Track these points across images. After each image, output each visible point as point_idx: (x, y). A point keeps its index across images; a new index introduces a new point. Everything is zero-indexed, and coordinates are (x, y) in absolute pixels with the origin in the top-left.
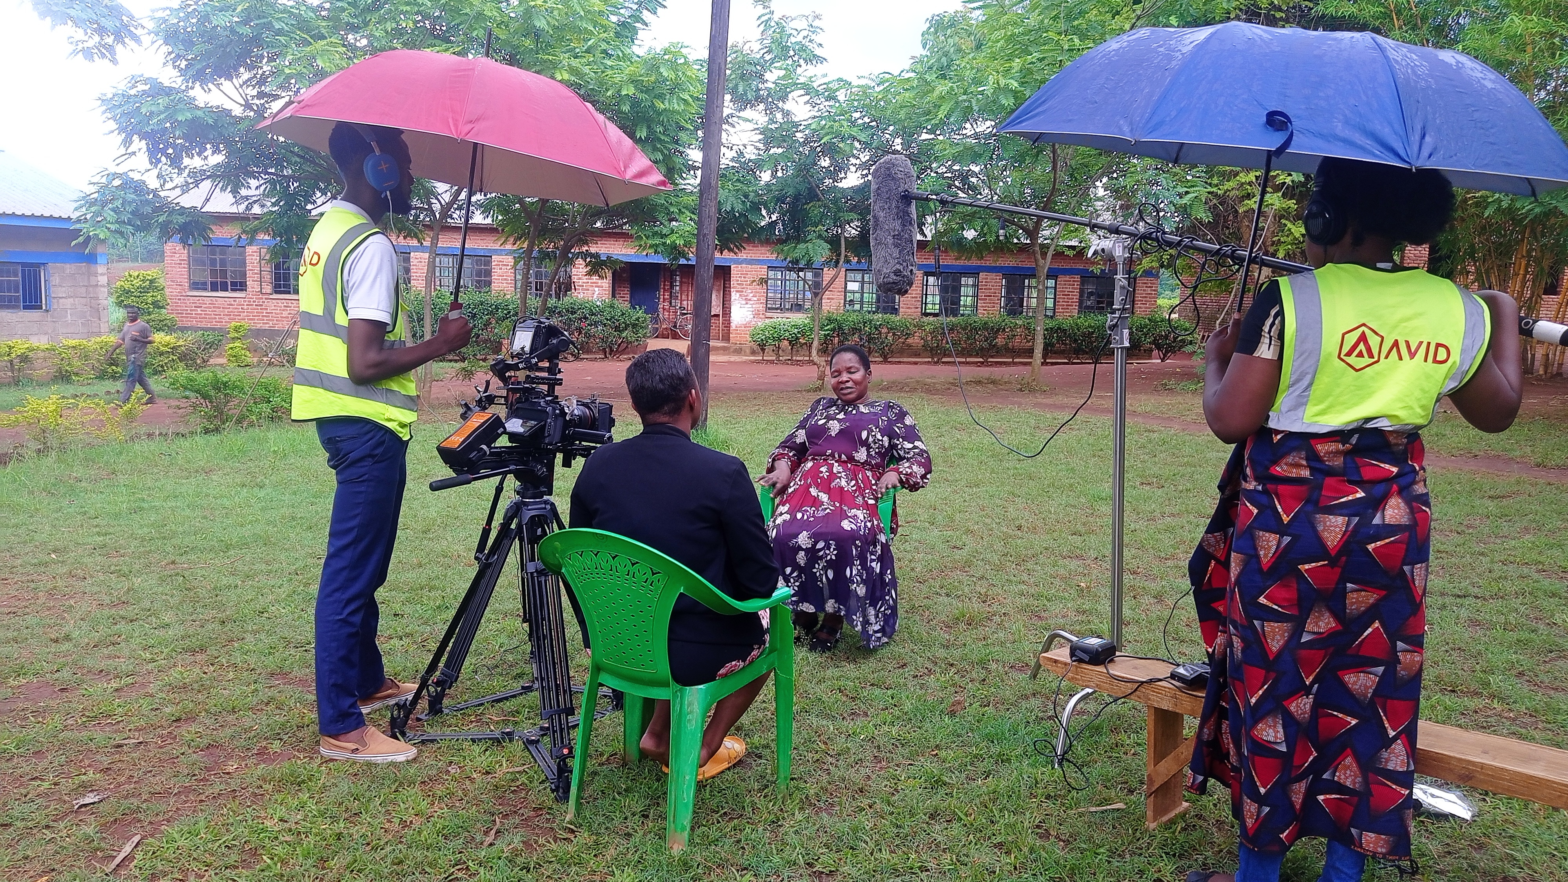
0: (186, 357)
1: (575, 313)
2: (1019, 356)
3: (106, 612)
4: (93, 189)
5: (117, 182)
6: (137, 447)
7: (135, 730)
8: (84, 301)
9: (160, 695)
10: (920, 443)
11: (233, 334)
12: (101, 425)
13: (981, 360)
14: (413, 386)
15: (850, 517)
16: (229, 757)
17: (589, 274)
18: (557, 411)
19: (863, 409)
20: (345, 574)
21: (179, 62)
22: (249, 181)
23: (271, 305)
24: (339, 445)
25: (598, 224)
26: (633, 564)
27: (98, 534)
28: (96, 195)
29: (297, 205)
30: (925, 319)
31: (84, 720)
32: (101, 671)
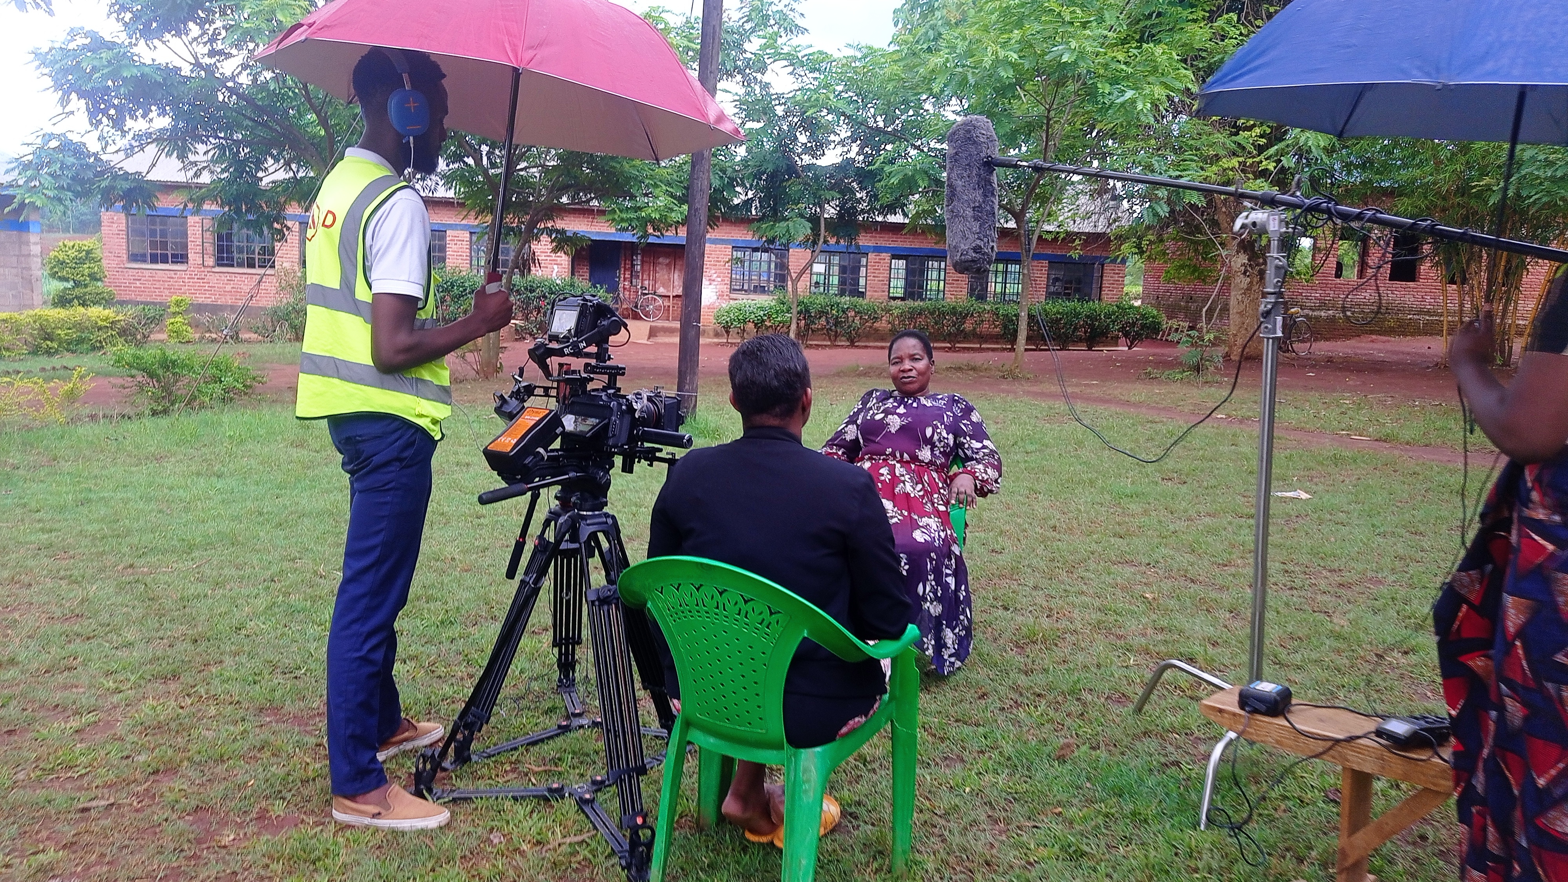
0: (126, 332)
1: (534, 291)
2: (986, 342)
3: (58, 627)
4: (30, 149)
5: (54, 144)
6: (81, 431)
7: (103, 787)
8: (14, 271)
9: (132, 738)
10: (989, 442)
11: (173, 309)
12: (37, 405)
13: (949, 345)
14: (446, 374)
15: (922, 527)
16: (223, 823)
17: (554, 251)
18: (624, 407)
19: (923, 401)
20: (364, 603)
21: (123, 14)
22: (197, 145)
23: (213, 279)
24: (361, 446)
25: (564, 200)
26: (746, 602)
27: (42, 530)
28: (30, 157)
29: (247, 173)
30: (893, 303)
31: (39, 773)
32: (57, 706)
